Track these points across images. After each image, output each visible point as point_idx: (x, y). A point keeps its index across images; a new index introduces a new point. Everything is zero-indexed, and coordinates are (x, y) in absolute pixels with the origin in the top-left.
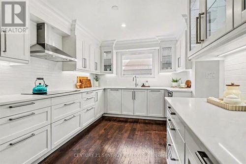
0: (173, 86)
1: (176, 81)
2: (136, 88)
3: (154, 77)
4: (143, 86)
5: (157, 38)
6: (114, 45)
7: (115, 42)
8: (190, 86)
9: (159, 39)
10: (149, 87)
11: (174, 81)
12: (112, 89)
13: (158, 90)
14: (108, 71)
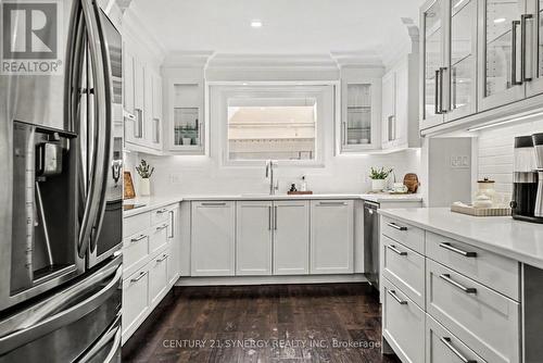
0: (374, 189)
1: (382, 177)
2: (273, 197)
3: (323, 166)
4: (293, 190)
5: (335, 58)
6: (206, 66)
7: (210, 58)
8: (416, 189)
9: (340, 61)
10: (311, 193)
11: (377, 176)
12: (206, 202)
13: (339, 202)
14: (187, 146)
